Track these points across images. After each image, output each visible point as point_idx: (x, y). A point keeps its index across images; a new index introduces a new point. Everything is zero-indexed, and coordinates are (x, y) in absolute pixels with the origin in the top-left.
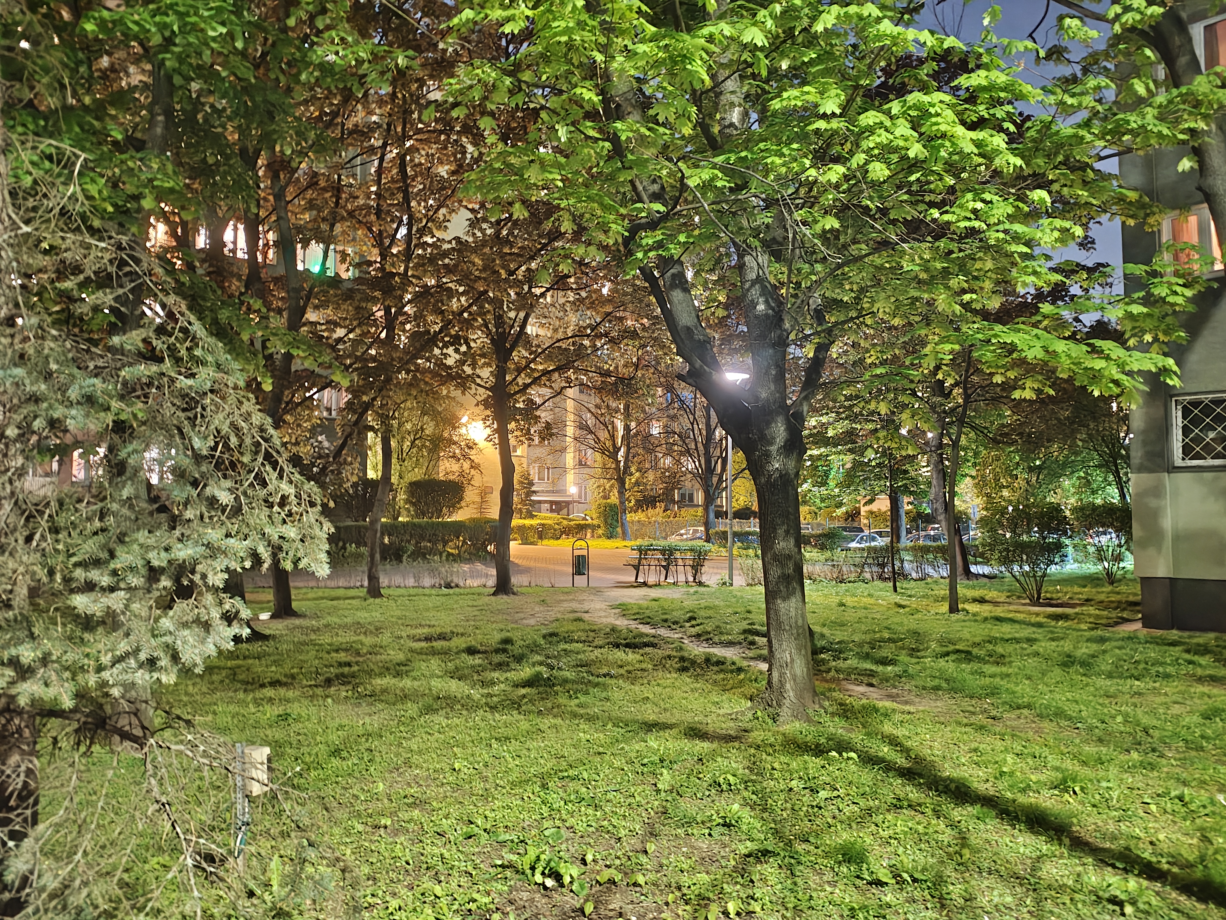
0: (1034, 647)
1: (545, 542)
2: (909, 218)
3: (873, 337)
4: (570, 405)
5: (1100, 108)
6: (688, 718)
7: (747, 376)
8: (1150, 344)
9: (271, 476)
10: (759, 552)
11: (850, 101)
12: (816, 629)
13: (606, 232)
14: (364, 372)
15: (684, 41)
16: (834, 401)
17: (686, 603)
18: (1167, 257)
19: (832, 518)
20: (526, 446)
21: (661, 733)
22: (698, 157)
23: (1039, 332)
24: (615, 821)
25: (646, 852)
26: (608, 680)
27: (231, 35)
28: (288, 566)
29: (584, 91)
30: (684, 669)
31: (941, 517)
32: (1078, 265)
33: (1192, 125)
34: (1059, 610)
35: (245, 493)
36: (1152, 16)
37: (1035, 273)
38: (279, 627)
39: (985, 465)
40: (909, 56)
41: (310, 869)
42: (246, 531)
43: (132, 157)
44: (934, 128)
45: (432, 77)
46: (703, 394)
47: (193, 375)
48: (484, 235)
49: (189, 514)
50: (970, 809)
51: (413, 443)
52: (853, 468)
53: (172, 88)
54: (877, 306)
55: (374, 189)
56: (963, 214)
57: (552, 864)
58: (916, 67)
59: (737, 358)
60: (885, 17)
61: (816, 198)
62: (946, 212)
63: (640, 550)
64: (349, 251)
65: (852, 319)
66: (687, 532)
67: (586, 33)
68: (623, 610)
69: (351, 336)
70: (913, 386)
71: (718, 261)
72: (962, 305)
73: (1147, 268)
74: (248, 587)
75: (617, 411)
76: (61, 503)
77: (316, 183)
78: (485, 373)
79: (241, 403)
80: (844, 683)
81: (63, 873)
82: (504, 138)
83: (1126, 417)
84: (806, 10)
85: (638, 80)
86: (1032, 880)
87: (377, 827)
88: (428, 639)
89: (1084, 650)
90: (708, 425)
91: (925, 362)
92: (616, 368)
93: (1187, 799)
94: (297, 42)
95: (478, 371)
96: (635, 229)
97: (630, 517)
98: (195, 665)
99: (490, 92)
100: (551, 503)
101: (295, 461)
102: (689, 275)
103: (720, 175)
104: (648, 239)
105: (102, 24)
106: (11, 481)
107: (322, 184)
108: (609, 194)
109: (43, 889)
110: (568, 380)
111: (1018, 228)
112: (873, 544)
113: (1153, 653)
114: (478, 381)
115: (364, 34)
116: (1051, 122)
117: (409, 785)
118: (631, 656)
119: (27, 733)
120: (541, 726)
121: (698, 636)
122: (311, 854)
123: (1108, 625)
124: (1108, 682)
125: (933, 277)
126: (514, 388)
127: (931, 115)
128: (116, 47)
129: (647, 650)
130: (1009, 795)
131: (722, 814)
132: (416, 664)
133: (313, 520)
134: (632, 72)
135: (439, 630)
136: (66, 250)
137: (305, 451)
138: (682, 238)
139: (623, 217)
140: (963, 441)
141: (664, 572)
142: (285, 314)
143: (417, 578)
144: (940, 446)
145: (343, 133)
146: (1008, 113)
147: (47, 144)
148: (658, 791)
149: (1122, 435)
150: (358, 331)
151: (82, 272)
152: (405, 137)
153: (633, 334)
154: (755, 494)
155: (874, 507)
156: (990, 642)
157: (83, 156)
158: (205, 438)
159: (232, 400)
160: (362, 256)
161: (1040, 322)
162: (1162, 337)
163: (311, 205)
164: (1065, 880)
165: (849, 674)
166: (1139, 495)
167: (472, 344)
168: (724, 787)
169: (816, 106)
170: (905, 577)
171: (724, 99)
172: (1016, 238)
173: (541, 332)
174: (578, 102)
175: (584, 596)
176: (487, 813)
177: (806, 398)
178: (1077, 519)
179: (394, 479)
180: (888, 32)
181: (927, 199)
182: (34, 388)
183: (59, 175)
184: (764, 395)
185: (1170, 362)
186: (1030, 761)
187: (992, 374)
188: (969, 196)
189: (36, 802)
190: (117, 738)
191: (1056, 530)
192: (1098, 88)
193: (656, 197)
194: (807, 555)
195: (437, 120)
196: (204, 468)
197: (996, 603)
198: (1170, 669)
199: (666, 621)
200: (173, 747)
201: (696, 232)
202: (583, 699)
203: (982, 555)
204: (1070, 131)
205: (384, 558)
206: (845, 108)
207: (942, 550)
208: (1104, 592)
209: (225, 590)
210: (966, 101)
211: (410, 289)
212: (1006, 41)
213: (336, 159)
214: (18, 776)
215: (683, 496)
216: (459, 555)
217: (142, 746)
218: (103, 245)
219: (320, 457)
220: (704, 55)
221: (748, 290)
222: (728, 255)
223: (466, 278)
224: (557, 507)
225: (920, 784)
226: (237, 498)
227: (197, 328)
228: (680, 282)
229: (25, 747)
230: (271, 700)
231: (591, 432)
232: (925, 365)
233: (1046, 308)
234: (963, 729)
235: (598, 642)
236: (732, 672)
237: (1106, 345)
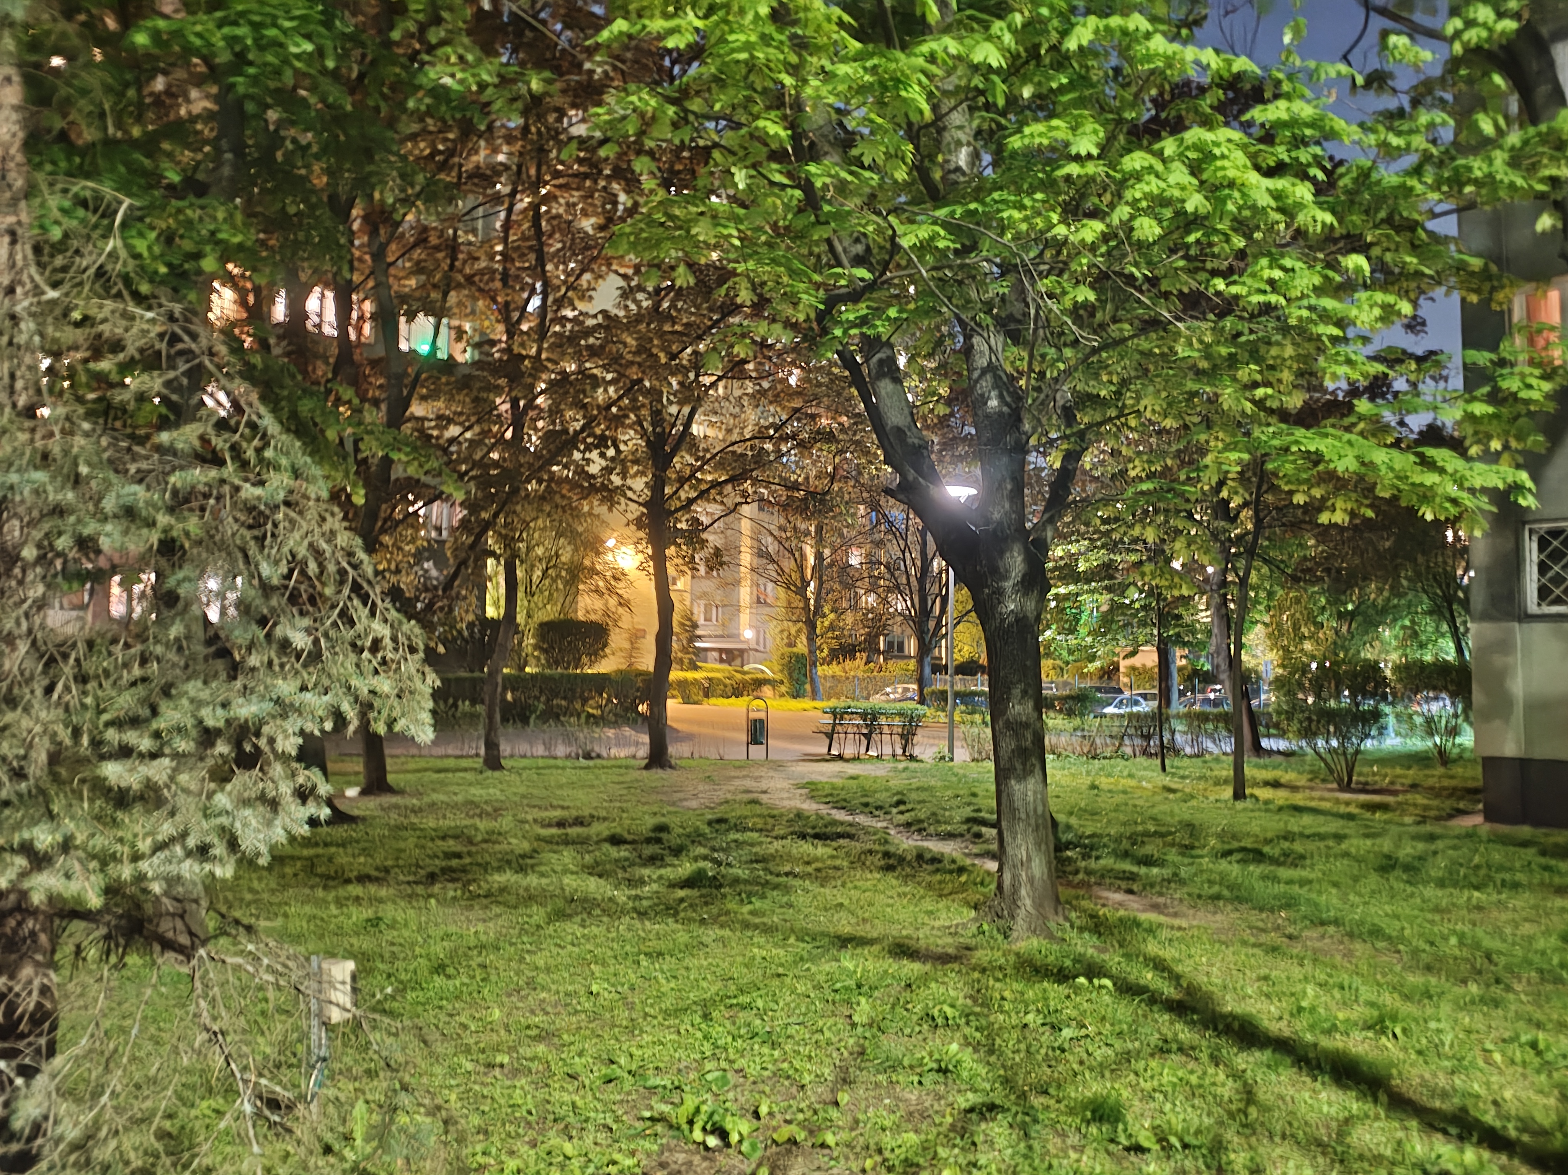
0: (1343, 846)
1: (713, 701)
2: (1186, 290)
3: (1137, 443)
4: (745, 526)
5: (1434, 151)
6: (894, 931)
7: (973, 492)
8: (1498, 454)
9: (360, 613)
10: (988, 718)
11: (1111, 138)
12: (1061, 818)
13: (795, 304)
14: (484, 482)
15: (897, 61)
16: (1087, 524)
17: (891, 783)
18: (1519, 341)
19: (1083, 676)
20: (688, 577)
21: (859, 951)
22: (916, 209)
23: (1353, 437)
24: (797, 1064)
25: (837, 1104)
26: (791, 881)
27: (320, 52)
28: (381, 728)
29: (768, 124)
30: (889, 868)
31: (1224, 676)
32: (1404, 352)
33: (1554, 172)
34: (1376, 798)
35: (326, 635)
36: (1503, 33)
37: (1349, 362)
38: (371, 806)
39: (1281, 609)
40: (1187, 83)
41: (403, 1119)
42: (326, 682)
43: (191, 205)
44: (1220, 174)
45: (574, 106)
46: (918, 514)
47: (262, 483)
48: (639, 307)
49: (254, 660)
50: (1258, 1054)
51: (545, 572)
52: (1111, 610)
53: (243, 118)
54: (1143, 402)
55: (499, 248)
56: (1257, 285)
57: (716, 1118)
58: (1196, 97)
59: (962, 468)
60: (1156, 31)
61: (1065, 263)
62: (1234, 283)
63: (834, 712)
64: (467, 326)
65: (1111, 419)
66: (895, 691)
67: (771, 50)
68: (812, 790)
69: (468, 435)
70: (1188, 506)
71: (940, 342)
72: (1253, 401)
73: (1494, 357)
74: (331, 754)
75: (807, 533)
76: (90, 644)
77: (425, 240)
78: (639, 484)
79: (324, 519)
80: (1095, 889)
81: (87, 1118)
82: (666, 184)
83: (1465, 550)
84: (1055, 23)
85: (838, 111)
86: (1339, 1149)
87: (490, 1066)
88: (561, 824)
89: (1409, 850)
90: (923, 553)
91: (1205, 476)
92: (807, 478)
93: (1541, 1046)
94: (403, 60)
95: (629, 482)
96: (832, 302)
97: (822, 670)
98: (258, 854)
99: (648, 124)
100: (721, 651)
101: (395, 594)
102: (902, 361)
103: (942, 233)
104: (849, 313)
105: (156, 35)
106: (27, 615)
107: (434, 240)
108: (800, 257)
109: (58, 1141)
110: (744, 494)
111: (1328, 303)
112: (1135, 709)
113: (1497, 856)
114: (630, 494)
115: (489, 51)
116: (1370, 169)
117: (533, 1012)
118: (821, 850)
119: (43, 938)
120: (704, 939)
121: (908, 825)
122: (404, 1099)
123: (1438, 819)
124: (1440, 893)
125: (1215, 367)
126: (675, 504)
127: (1215, 158)
128: (173, 65)
129: (841, 841)
130: (1309, 1037)
131: (936, 1056)
132: (547, 856)
133: (413, 671)
134: (831, 100)
135: (574, 813)
136: (105, 320)
137: (407, 582)
138: (893, 313)
139: (818, 286)
140: (1254, 578)
141: (864, 742)
142: (383, 407)
143: (548, 748)
144: (1224, 584)
145: (460, 176)
146: (1315, 156)
147: (84, 187)
148: (854, 1025)
149: (1460, 572)
150: (477, 429)
151: (123, 349)
152: (539, 182)
153: (829, 437)
154: (983, 643)
155: (1137, 661)
156: (1285, 838)
157: (127, 202)
158: (277, 563)
159: (312, 514)
160: (482, 334)
161: (1354, 425)
162: (1514, 444)
163: (419, 269)
164: (1382, 1149)
165: (1103, 876)
166: (1483, 651)
167: (622, 447)
168: (940, 1021)
169: (1067, 144)
170: (1177, 752)
171: (947, 137)
172: (1325, 316)
173: (710, 432)
174: (762, 138)
175: (762, 772)
176: (634, 1050)
177: (1051, 521)
178: (1400, 680)
179: (520, 618)
180: (1161, 51)
181: (1209, 265)
182: (60, 497)
183: (95, 227)
184: (996, 516)
185: (1524, 477)
186: (1337, 994)
187: (1291, 493)
188: (1264, 262)
189: (53, 1028)
190: (157, 948)
191: (1373, 695)
192: (1431, 126)
193: (859, 261)
194: (1050, 723)
195: (580, 161)
196: (274, 602)
197: (1294, 788)
198: (1520, 877)
199: (866, 805)
200: (229, 960)
201: (912, 306)
202: (758, 904)
203: (1277, 726)
204: (1395, 180)
205: (505, 720)
206: (1104, 149)
207: (1225, 718)
208: (1435, 775)
209: (299, 758)
210: (1261, 140)
211: (544, 376)
212: (1312, 64)
213: (450, 210)
214: (30, 993)
215: (890, 645)
216: (602, 717)
217: (189, 958)
218: (150, 315)
219: (426, 590)
220: (923, 79)
221: (977, 381)
222: (952, 335)
223: (615, 362)
224: (729, 656)
225: (1193, 1023)
226: (316, 642)
227: (269, 422)
228: (889, 369)
229: (39, 957)
230: (357, 899)
231: (773, 561)
232: (1205, 480)
233: (1363, 406)
234: (1251, 951)
235: (780, 831)
236: (951, 872)
237: (1441, 455)
